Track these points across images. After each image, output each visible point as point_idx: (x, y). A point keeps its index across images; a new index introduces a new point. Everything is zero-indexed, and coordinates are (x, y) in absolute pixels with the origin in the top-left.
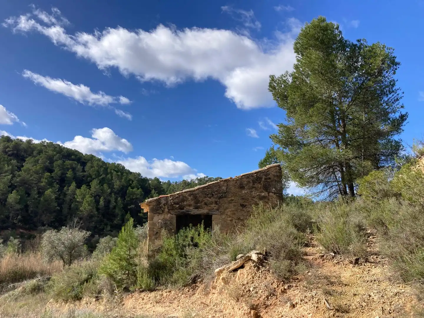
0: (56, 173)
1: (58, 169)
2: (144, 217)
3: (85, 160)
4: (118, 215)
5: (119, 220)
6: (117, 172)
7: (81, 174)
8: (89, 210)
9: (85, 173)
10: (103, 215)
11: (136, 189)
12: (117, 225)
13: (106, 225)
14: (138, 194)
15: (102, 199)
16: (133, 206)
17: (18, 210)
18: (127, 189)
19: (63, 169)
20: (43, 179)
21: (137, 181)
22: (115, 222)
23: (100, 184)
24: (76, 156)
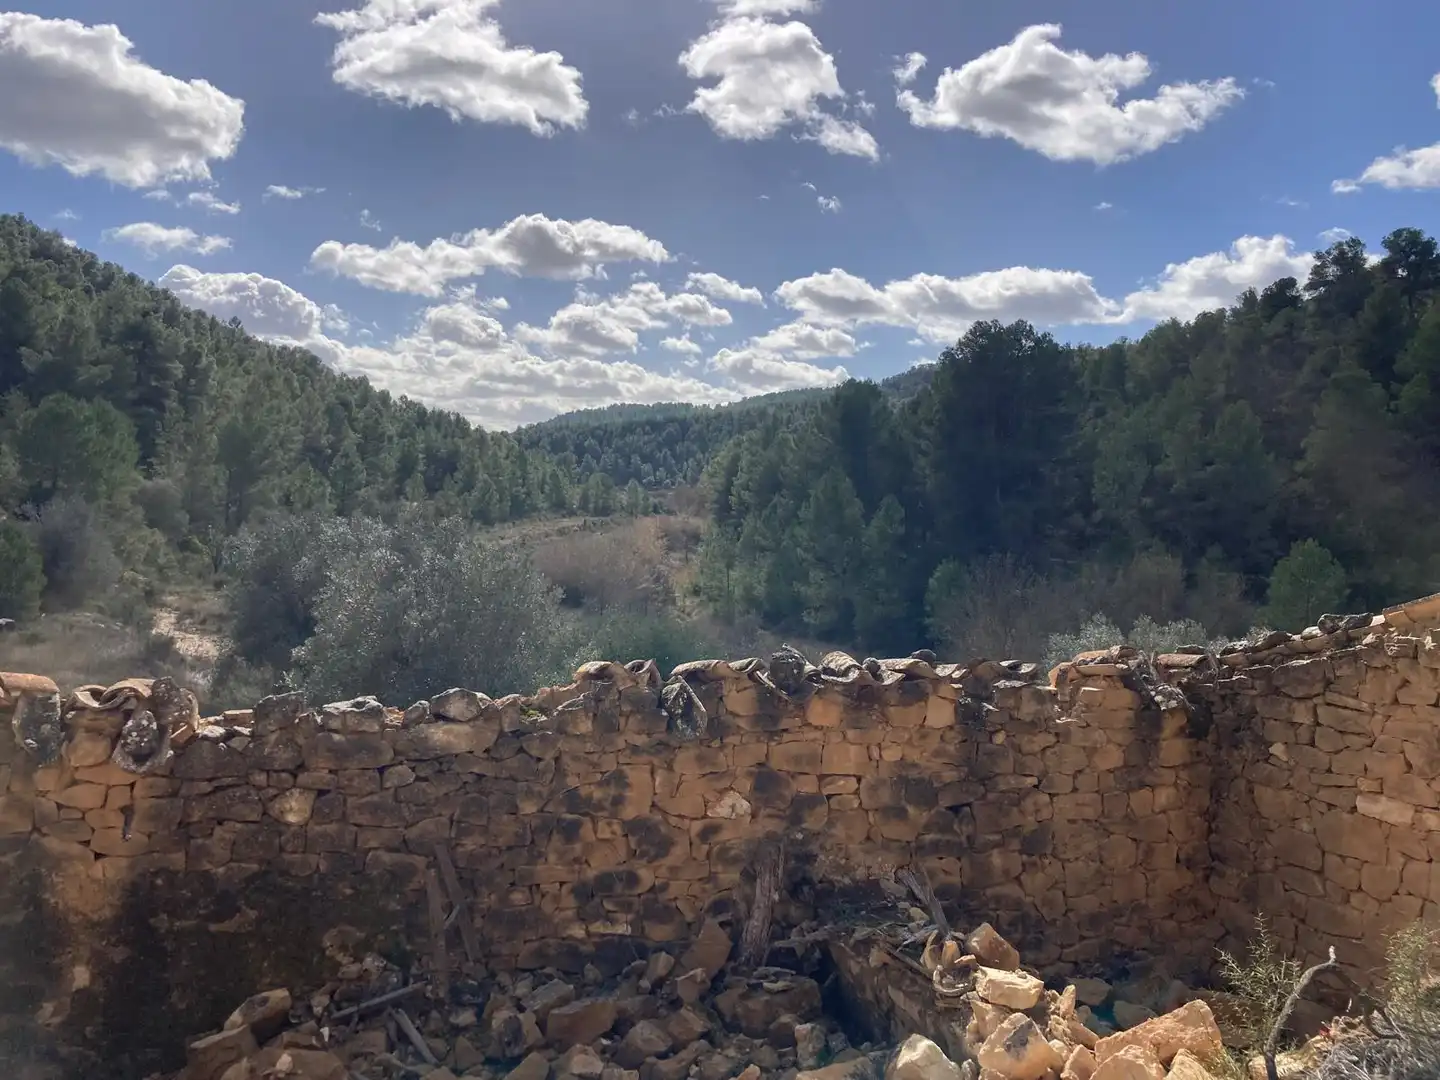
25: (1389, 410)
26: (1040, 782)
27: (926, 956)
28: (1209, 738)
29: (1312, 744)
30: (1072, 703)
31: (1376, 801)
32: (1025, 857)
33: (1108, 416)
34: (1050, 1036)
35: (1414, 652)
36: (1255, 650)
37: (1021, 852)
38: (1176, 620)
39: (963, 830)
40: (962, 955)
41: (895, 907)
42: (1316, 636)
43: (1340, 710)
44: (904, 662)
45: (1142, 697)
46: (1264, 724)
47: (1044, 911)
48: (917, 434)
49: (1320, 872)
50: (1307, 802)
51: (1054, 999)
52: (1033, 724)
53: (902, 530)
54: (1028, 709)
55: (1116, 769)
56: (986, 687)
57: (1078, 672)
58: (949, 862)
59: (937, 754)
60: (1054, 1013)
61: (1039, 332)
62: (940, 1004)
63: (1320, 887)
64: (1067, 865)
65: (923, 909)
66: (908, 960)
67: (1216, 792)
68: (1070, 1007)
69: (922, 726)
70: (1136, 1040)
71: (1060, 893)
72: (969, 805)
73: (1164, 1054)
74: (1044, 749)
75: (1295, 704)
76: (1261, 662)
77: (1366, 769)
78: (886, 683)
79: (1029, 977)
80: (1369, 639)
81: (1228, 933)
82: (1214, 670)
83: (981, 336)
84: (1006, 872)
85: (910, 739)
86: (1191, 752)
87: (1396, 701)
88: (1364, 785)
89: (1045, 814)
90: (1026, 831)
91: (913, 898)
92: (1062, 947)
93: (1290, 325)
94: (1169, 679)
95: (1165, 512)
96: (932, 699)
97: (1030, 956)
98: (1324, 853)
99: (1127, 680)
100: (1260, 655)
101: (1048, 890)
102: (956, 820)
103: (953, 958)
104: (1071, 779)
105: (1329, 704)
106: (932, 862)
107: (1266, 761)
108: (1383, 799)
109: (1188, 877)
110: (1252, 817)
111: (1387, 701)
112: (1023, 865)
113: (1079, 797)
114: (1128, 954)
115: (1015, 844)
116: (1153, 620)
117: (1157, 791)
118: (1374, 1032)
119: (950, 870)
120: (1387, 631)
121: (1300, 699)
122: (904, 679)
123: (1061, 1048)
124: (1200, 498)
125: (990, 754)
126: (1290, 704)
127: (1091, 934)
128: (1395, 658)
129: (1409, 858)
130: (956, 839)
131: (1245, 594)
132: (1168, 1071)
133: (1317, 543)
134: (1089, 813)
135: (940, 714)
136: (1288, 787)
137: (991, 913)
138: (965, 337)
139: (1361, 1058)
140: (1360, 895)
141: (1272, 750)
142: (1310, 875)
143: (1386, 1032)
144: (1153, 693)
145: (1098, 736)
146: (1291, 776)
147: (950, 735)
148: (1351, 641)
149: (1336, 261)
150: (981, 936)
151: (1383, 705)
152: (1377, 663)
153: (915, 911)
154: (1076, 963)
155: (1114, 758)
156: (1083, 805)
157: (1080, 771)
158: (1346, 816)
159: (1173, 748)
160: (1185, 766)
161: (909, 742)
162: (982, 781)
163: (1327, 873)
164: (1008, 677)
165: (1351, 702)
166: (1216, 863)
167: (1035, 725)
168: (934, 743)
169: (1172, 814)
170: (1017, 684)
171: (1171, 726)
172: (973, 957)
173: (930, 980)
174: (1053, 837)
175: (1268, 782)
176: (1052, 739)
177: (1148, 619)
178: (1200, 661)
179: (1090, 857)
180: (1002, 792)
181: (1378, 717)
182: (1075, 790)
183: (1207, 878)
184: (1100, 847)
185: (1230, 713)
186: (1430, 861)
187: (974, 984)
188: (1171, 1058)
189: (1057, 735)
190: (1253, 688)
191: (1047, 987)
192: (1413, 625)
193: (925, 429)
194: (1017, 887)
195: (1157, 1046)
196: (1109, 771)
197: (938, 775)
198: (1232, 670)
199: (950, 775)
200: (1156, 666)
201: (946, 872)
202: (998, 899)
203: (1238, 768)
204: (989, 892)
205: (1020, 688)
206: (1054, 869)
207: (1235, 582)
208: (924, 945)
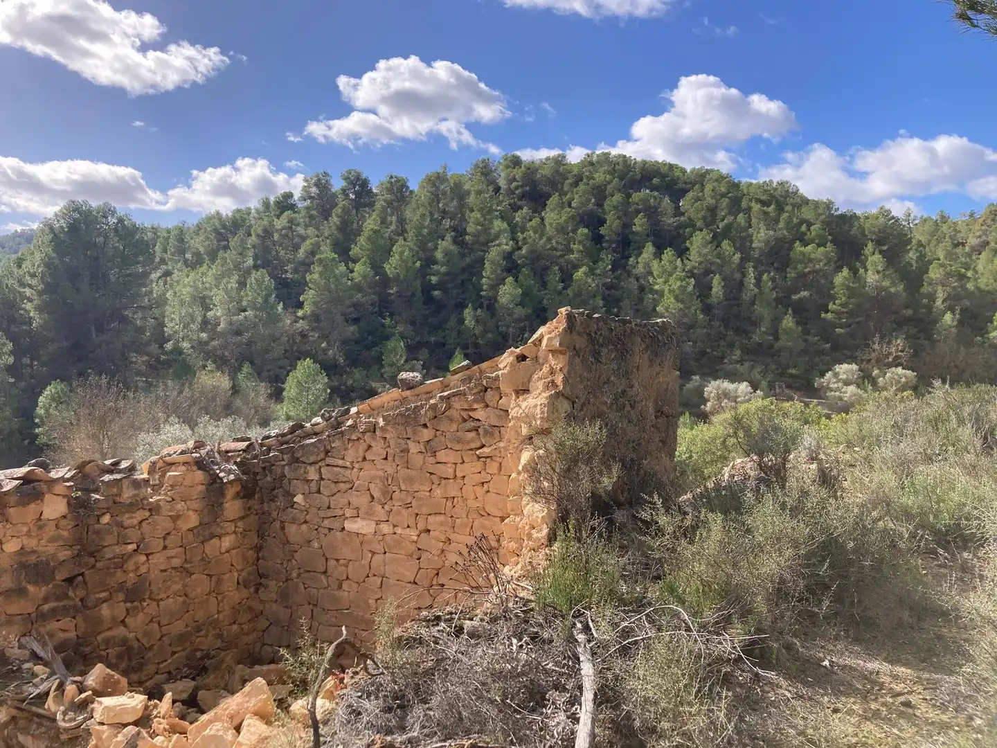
0: (610, 226)
1: (614, 215)
2: (837, 321)
3: (685, 183)
4: (761, 319)
5: (765, 333)
6: (765, 203)
7: (672, 220)
8: (678, 313)
9: (682, 219)
10: (726, 322)
11: (813, 247)
12: (760, 345)
13: (731, 346)
14: (820, 260)
15: (717, 282)
16: (805, 294)
17: (520, 320)
18: (791, 248)
19: (626, 214)
20: (574, 244)
21: (823, 222)
22: (756, 338)
23: (715, 242)
24: (663, 176)
25: (348, 279)
26: (138, 546)
27: (50, 703)
28: (256, 496)
29: (319, 492)
30: (161, 485)
31: (356, 522)
32: (129, 605)
33: (175, 275)
34: (154, 735)
35: (373, 429)
36: (283, 435)
37: (125, 602)
38: (226, 416)
39: (75, 595)
40: (81, 693)
41: (20, 669)
42: (318, 424)
43: (335, 469)
44: (22, 471)
45: (211, 475)
46: (290, 483)
47: (145, 641)
48: (23, 285)
49: (325, 572)
50: (317, 529)
51: (156, 706)
52: (131, 504)
53: (11, 360)
54: (128, 494)
55: (196, 527)
56: (94, 482)
57: (164, 462)
58: (67, 622)
59: (53, 540)
60: (156, 717)
61: (121, 212)
62: (64, 737)
63: (325, 582)
64: (161, 603)
65: (45, 665)
66: (34, 709)
67: (261, 534)
68: (168, 710)
69: (39, 519)
70: (217, 719)
71: (156, 625)
72: (82, 574)
73: (236, 723)
74: (141, 522)
75: (308, 467)
76: (287, 443)
77: (349, 503)
78: (4, 490)
79: (136, 696)
80: (350, 422)
81: (271, 624)
82: (257, 450)
83: (74, 211)
84: (114, 618)
85: (29, 531)
86: (244, 508)
87: (364, 459)
88: (348, 513)
89: (143, 569)
90: (129, 584)
91: (36, 658)
92: (158, 663)
93: (291, 221)
94: (228, 460)
95: (215, 343)
96: (47, 497)
97: (135, 677)
98: (327, 559)
99: (200, 464)
100: (284, 439)
101: (147, 624)
102: (70, 589)
103: (73, 698)
104: (162, 541)
105: (328, 465)
106: (53, 625)
107: (292, 507)
108: (359, 519)
109: (245, 593)
110: (284, 544)
111: (360, 459)
112: (127, 610)
113: (170, 553)
114: (207, 656)
115: (121, 596)
116: (211, 418)
117: (223, 539)
118: (369, 674)
119: (65, 628)
120: (359, 417)
121: (311, 464)
122: (22, 485)
123: (163, 741)
124: (238, 333)
125: (98, 532)
126: (306, 468)
127: (179, 648)
128: (363, 433)
129: (374, 553)
130: (72, 603)
131: (270, 396)
132: (239, 733)
133: (312, 361)
134: (176, 562)
135: (54, 507)
136: (306, 522)
137: (103, 653)
138: (60, 211)
139: (363, 692)
140: (348, 582)
141: (295, 500)
142: (320, 575)
143: (375, 672)
144: (218, 471)
145: (180, 506)
146: (307, 514)
147: (63, 522)
148: (339, 424)
149: (316, 185)
150: (97, 674)
151: (358, 462)
152: (354, 437)
153: (39, 669)
154: (169, 673)
155: (193, 520)
156: (172, 557)
157: (168, 534)
158: (338, 533)
159: (232, 507)
160: (242, 518)
161: (28, 534)
162: (92, 554)
163: (329, 573)
164: (111, 472)
165: (340, 462)
166: (263, 580)
167: (134, 506)
168: (50, 531)
169: (234, 552)
170: (118, 476)
171: (230, 492)
172: (90, 692)
173: (54, 720)
174: (150, 585)
175: (294, 521)
176: (147, 514)
177: (207, 418)
178: (248, 447)
179: (176, 594)
180: (109, 559)
181: (355, 470)
182: (165, 547)
183: (257, 591)
184: (185, 586)
185: (269, 479)
186: (385, 553)
187: (92, 714)
188: (241, 724)
189: (150, 510)
190: (283, 460)
191: (150, 699)
192: (373, 411)
193: (28, 279)
194: (122, 628)
195: (232, 718)
196: (188, 530)
197: (54, 556)
198: (269, 450)
199: (64, 554)
200: (219, 452)
201: (63, 631)
202: (107, 642)
203: (275, 514)
204: (100, 638)
205: (121, 480)
206: (151, 608)
207: (263, 389)
208: (47, 694)
